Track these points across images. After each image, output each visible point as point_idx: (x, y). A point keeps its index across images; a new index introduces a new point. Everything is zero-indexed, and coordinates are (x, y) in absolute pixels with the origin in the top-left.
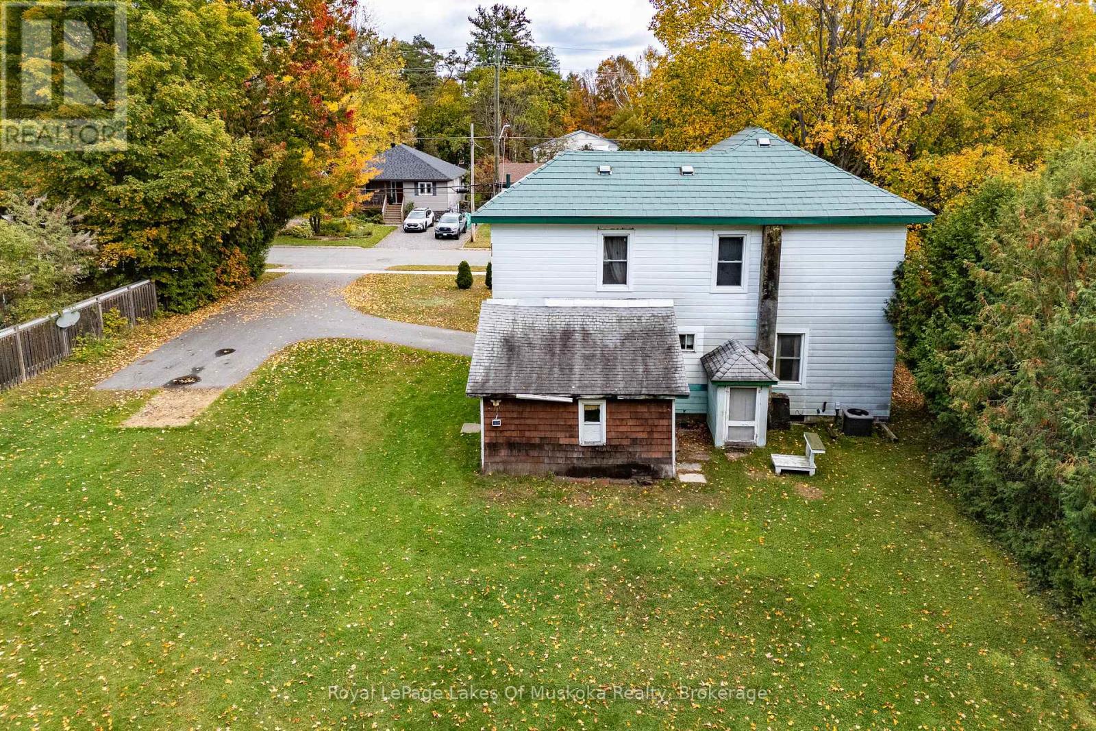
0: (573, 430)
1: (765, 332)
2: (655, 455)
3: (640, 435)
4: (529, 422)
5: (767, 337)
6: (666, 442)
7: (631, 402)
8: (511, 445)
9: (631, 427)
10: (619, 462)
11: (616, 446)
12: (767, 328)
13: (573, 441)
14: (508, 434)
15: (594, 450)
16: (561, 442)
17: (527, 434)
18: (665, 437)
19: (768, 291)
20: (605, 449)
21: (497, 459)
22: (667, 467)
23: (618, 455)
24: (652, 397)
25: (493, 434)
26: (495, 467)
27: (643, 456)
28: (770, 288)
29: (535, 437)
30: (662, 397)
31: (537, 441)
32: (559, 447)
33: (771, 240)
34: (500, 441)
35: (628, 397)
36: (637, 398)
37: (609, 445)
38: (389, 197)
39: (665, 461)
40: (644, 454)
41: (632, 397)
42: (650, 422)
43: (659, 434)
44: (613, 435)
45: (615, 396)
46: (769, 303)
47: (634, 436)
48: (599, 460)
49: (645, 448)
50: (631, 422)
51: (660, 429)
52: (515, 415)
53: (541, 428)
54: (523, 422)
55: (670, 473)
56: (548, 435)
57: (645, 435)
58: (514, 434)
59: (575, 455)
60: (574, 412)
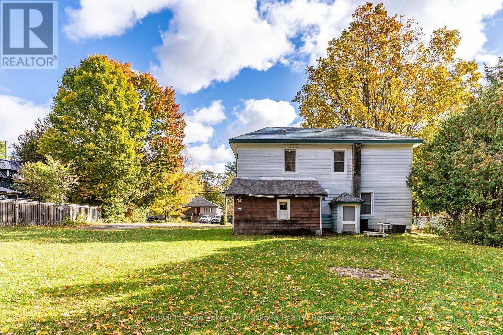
0: (274, 214)
1: (356, 189)
2: (312, 225)
3: (306, 216)
4: (254, 210)
5: (357, 191)
6: (317, 219)
7: (302, 198)
8: (246, 221)
9: (301, 212)
10: (296, 228)
11: (294, 221)
12: (356, 188)
13: (274, 218)
14: (245, 216)
15: (284, 222)
16: (269, 219)
17: (254, 216)
18: (317, 216)
19: (356, 171)
20: (289, 222)
21: (239, 228)
22: (318, 231)
23: (295, 225)
24: (311, 196)
25: (238, 216)
26: (238, 231)
27: (307, 225)
28: (357, 170)
29: (257, 216)
30: (315, 196)
31: (258, 219)
32: (269, 222)
33: (357, 150)
34: (241, 219)
35: (300, 196)
36: (304, 196)
37: (291, 220)
38: (194, 214)
39: (317, 228)
40: (307, 224)
41: (302, 196)
42: (310, 210)
43: (314, 215)
44: (293, 215)
45: (294, 195)
46: (357, 176)
47: (303, 216)
48: (286, 227)
49: (308, 222)
50: (301, 210)
51: (314, 213)
52: (248, 207)
53: (260, 213)
54: (252, 210)
55: (319, 234)
56: (263, 216)
57: (308, 216)
58: (248, 216)
59: (276, 225)
60: (275, 205)
